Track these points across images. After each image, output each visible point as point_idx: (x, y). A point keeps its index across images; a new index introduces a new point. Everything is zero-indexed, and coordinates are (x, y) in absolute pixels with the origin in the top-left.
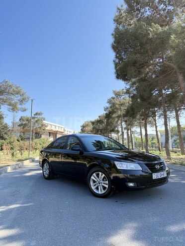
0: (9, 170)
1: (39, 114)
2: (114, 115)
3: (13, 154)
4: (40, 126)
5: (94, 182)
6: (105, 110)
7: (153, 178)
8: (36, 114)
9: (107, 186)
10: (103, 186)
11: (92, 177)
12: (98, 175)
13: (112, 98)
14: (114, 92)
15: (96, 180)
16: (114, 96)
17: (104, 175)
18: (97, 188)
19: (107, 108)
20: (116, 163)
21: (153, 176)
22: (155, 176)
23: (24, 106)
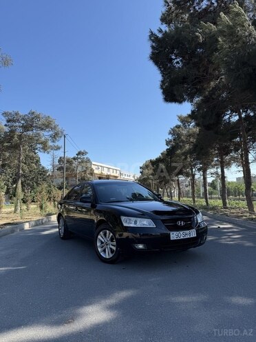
0: (27, 226)
1: (83, 154)
2: (179, 151)
3: (41, 207)
4: (85, 169)
5: (102, 243)
6: (167, 144)
7: (172, 239)
8: (79, 153)
9: (114, 248)
10: (111, 249)
11: (99, 237)
12: (105, 234)
13: (176, 127)
14: (180, 117)
15: (103, 240)
16: (179, 123)
17: (111, 234)
18: (104, 251)
19: (171, 141)
20: (123, 218)
21: (171, 236)
22: (174, 236)
23: (57, 144)
